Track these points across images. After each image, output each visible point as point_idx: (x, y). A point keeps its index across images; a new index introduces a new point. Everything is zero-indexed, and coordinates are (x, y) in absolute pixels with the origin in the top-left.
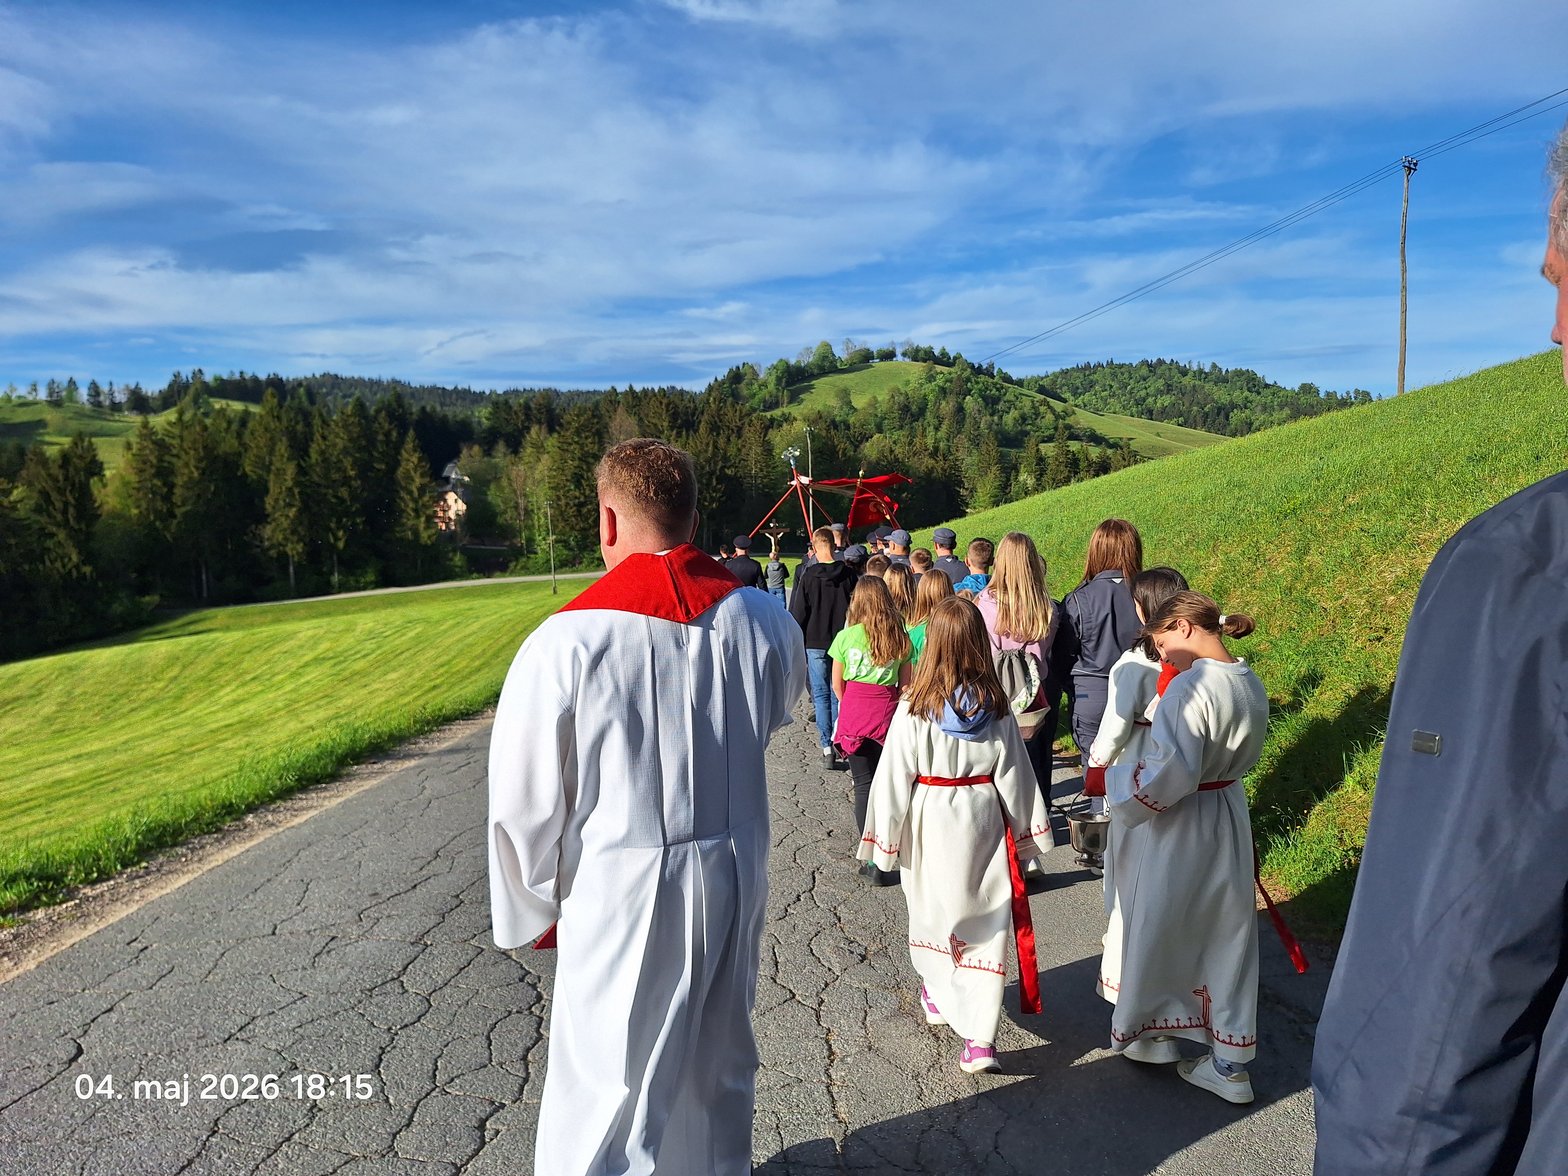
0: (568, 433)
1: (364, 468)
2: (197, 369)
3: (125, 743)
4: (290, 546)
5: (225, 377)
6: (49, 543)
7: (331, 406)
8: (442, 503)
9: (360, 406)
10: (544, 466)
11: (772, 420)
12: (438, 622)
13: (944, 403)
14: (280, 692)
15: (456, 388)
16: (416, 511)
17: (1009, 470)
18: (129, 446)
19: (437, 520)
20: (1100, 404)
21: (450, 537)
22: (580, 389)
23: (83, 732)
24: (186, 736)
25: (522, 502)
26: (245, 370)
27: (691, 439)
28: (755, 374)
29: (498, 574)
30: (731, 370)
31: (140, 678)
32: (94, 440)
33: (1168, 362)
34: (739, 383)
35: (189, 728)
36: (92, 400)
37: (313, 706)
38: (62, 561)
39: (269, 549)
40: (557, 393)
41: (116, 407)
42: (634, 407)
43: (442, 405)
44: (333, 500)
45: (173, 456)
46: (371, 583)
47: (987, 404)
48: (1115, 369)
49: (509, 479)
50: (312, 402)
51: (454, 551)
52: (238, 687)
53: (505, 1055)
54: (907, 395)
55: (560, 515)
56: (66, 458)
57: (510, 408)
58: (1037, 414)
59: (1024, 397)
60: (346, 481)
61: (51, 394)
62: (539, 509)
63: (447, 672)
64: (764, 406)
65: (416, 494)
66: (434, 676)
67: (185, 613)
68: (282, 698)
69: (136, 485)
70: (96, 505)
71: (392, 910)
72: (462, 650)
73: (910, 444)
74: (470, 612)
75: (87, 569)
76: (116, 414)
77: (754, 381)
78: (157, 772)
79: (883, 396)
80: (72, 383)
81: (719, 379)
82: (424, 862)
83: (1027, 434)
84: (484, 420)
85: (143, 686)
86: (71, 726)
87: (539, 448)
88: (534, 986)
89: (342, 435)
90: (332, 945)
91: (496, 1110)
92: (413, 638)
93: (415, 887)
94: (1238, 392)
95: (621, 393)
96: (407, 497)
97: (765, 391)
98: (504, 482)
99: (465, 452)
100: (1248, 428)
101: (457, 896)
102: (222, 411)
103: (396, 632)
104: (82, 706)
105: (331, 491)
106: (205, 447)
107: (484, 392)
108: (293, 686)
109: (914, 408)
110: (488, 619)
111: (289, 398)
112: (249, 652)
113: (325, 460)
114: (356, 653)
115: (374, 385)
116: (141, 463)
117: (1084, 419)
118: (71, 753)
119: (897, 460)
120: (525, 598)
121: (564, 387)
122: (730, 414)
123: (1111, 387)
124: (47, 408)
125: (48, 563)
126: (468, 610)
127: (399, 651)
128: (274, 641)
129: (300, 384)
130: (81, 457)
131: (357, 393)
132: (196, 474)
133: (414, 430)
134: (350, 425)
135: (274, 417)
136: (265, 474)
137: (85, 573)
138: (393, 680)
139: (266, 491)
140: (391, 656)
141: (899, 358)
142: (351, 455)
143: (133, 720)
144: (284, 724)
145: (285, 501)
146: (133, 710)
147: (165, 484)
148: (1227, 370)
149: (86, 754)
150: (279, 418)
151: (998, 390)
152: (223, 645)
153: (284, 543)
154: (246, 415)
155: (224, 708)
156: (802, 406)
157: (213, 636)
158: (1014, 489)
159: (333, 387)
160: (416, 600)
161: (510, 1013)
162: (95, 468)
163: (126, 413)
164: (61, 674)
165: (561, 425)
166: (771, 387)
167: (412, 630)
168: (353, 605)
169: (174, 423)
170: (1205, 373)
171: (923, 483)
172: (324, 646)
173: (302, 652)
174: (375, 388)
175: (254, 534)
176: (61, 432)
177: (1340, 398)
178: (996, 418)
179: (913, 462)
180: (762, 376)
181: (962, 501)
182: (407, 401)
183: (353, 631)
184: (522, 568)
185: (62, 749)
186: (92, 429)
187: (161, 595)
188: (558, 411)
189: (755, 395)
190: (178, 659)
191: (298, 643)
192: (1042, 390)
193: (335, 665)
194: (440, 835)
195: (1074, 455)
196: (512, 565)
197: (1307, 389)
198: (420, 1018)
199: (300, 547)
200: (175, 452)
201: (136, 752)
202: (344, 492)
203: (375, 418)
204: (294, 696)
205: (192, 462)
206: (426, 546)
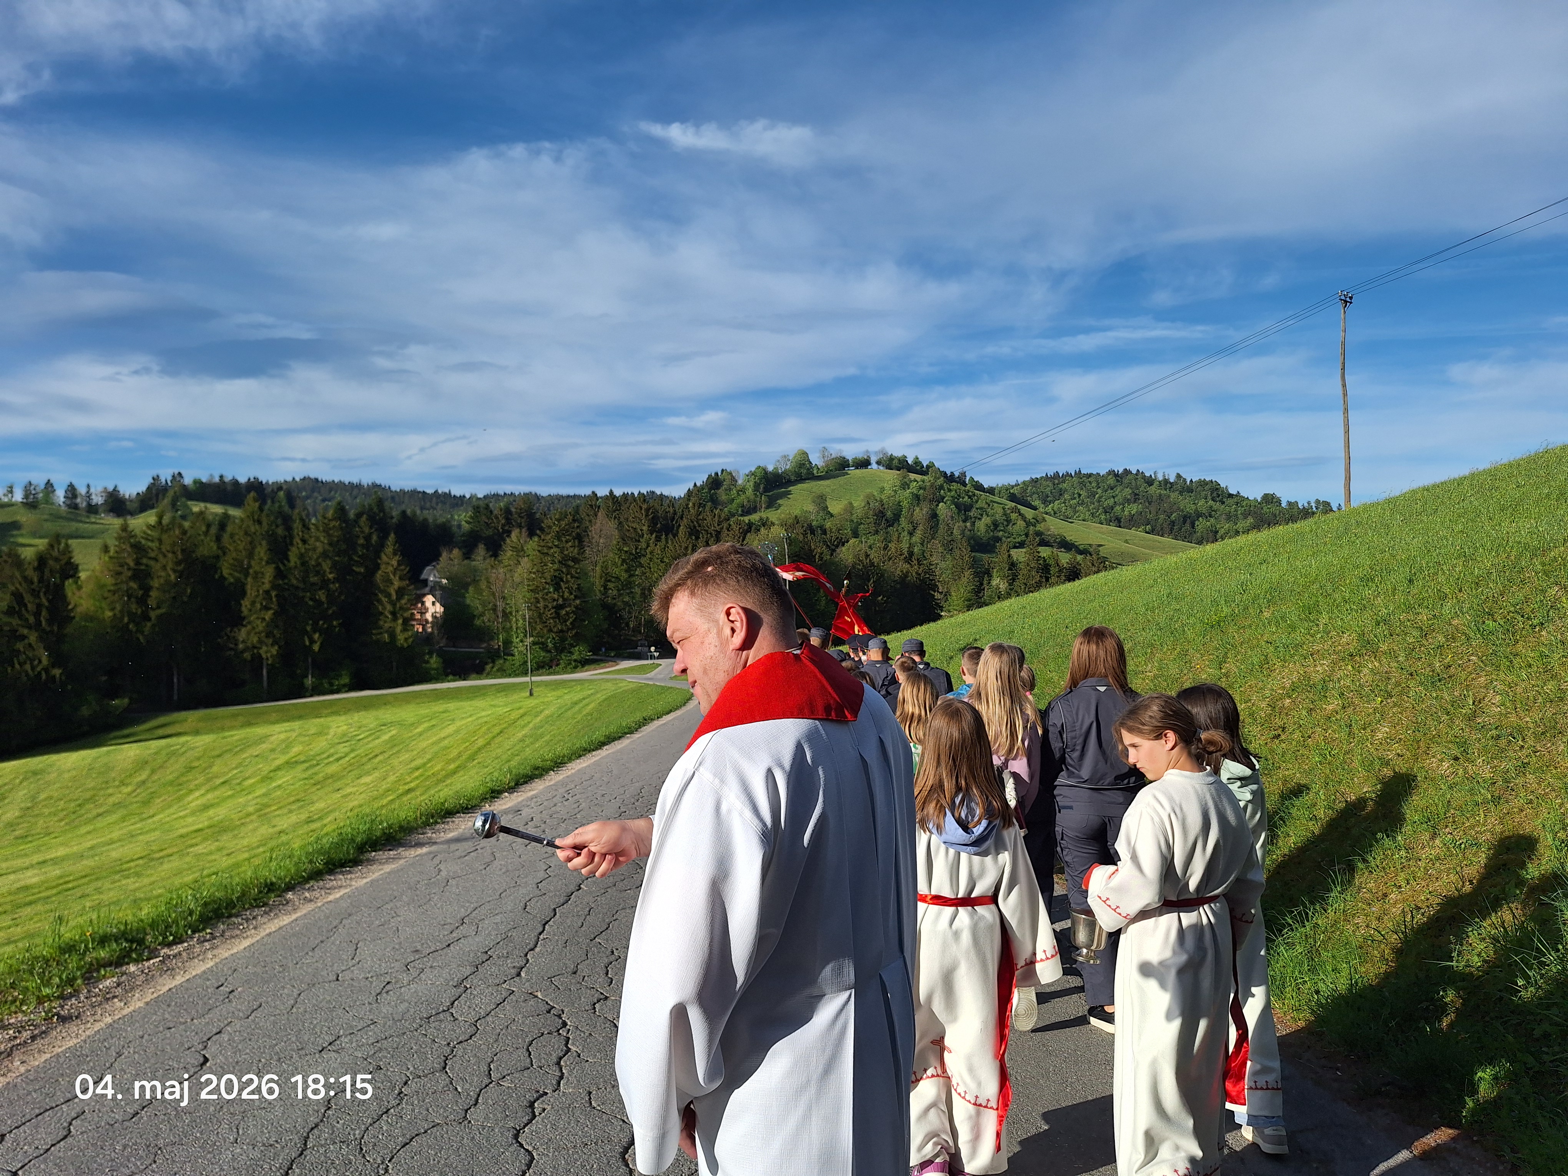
0: (549, 537)
1: (343, 571)
2: (176, 472)
3: (92, 848)
4: (264, 648)
5: (204, 480)
6: (20, 646)
7: (311, 509)
8: (420, 605)
9: (341, 510)
10: (523, 570)
11: (750, 525)
12: (412, 724)
13: (917, 509)
14: (250, 797)
15: (436, 492)
16: (394, 614)
17: (982, 574)
18: (106, 549)
19: (414, 623)
20: (1069, 512)
21: (427, 639)
22: (560, 494)
23: (47, 838)
24: (154, 841)
25: (500, 604)
26: (224, 474)
27: (670, 542)
28: (734, 480)
29: (474, 676)
30: (710, 476)
31: (107, 782)
32: (70, 541)
33: (1134, 472)
34: (718, 488)
35: (157, 833)
36: (68, 502)
37: (285, 811)
38: (31, 664)
39: (242, 652)
40: (537, 497)
41: (92, 509)
42: (615, 511)
43: (422, 509)
44: (311, 603)
45: (150, 558)
46: (344, 685)
47: (959, 510)
48: (1083, 479)
49: (488, 582)
50: (292, 506)
51: (430, 653)
52: (208, 791)
53: (543, 1061)
54: (881, 501)
55: (539, 617)
56: (42, 560)
57: (491, 512)
58: (1009, 521)
59: (995, 505)
60: (325, 584)
61: (26, 496)
62: (517, 611)
63: (421, 775)
64: (743, 511)
65: (394, 597)
66: (409, 780)
67: (156, 717)
68: (254, 802)
69: (112, 588)
70: (70, 607)
71: (433, 962)
72: (436, 753)
73: (885, 548)
74: (445, 715)
75: (57, 672)
76: (93, 516)
77: (732, 487)
78: (128, 877)
79: (858, 503)
80: (49, 485)
81: (698, 484)
82: (453, 927)
83: (998, 539)
84: (463, 523)
85: (110, 791)
86: (33, 832)
87: (520, 551)
88: (559, 1017)
89: (322, 539)
90: (388, 987)
91: (542, 1096)
92: (386, 742)
93: (449, 945)
94: (1202, 502)
95: (601, 498)
96: (384, 600)
97: (743, 497)
98: (483, 585)
99: (445, 555)
100: (1214, 536)
101: (486, 952)
102: (201, 513)
103: (370, 735)
104: (46, 811)
105: (308, 594)
106: (183, 551)
107: (464, 496)
108: (264, 790)
109: (889, 514)
110: (464, 722)
111: (269, 502)
112: (219, 756)
113: (303, 564)
114: (328, 757)
115: (354, 488)
116: (118, 566)
117: (1054, 526)
118: (37, 858)
119: (872, 564)
120: (500, 700)
121: (544, 491)
122: (709, 519)
123: (1080, 495)
124: (22, 510)
125: (17, 666)
126: (443, 712)
127: (373, 754)
128: (246, 744)
129: (279, 487)
130: (57, 560)
131: (339, 498)
132: (173, 577)
133: (395, 534)
134: (330, 529)
135: (254, 521)
136: (242, 576)
137: (54, 676)
138: (367, 784)
139: (243, 594)
140: (364, 760)
141: (874, 466)
142: (330, 558)
143: (99, 825)
144: (255, 830)
145: (261, 604)
146: (99, 815)
147: (140, 588)
148: (1191, 481)
149: (52, 859)
150: (260, 522)
151: (970, 497)
152: (193, 749)
153: (258, 645)
154: (226, 516)
155: (193, 813)
156: (779, 511)
157: (183, 739)
158: (987, 593)
159: (313, 491)
160: (390, 703)
161: (543, 1034)
162: (70, 570)
163: (103, 515)
164: (25, 779)
165: (542, 530)
166: (750, 492)
167: (385, 733)
168: (326, 708)
169: (154, 527)
170: (1171, 483)
171: (898, 586)
172: (296, 749)
173: (273, 756)
174: (355, 492)
175: (229, 637)
176: (35, 534)
177: (1301, 507)
178: (968, 524)
179: (888, 566)
180: (740, 482)
181: (937, 604)
182: (388, 504)
183: (327, 734)
184: (498, 670)
185: (26, 855)
186: (66, 531)
187: (130, 698)
188: (538, 516)
189: (733, 500)
190: (146, 763)
191: (270, 746)
192: (1013, 498)
193: (307, 769)
194: (463, 907)
195: (1045, 561)
196: (488, 667)
197: (1269, 499)
198: (471, 1037)
199: (274, 650)
200: (152, 555)
201: (103, 858)
202: (322, 595)
203: (356, 521)
204: (265, 800)
205: (170, 566)
206: (402, 647)
